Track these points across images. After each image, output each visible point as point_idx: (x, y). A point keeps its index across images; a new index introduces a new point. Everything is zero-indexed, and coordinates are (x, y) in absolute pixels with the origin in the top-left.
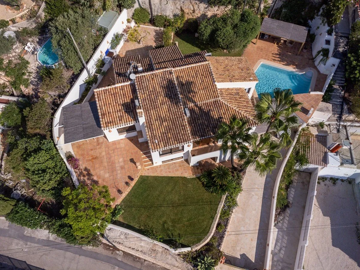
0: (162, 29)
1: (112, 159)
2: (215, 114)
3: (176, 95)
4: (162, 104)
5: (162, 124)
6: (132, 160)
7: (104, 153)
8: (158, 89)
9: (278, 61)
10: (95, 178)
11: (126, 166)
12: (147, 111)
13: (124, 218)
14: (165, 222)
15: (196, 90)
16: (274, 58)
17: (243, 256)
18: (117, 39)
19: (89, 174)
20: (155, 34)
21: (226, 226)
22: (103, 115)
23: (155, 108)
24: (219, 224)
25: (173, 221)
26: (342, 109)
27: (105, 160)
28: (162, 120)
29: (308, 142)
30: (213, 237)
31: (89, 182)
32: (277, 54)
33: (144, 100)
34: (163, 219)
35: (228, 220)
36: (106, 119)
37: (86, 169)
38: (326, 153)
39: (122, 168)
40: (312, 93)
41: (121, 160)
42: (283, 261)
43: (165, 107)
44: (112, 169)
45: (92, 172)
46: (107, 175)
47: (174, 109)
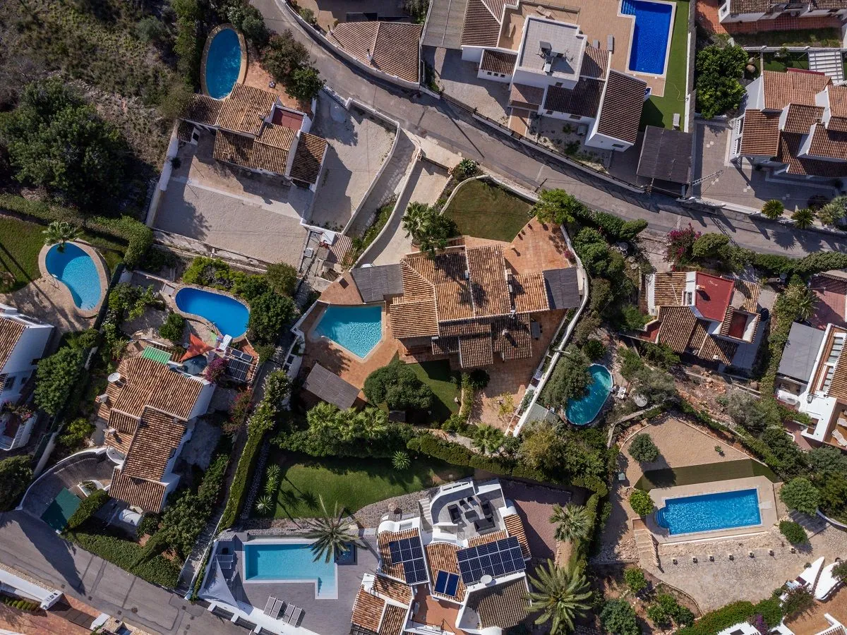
0: (471, 423)
1: (536, 259)
2: (441, 273)
3: (475, 291)
4: (488, 285)
5: (490, 267)
6: (519, 254)
7: (544, 265)
8: (490, 299)
9: (345, 359)
10: (551, 242)
11: (524, 249)
12: (503, 280)
13: (528, 207)
14: (494, 200)
15: (455, 295)
16: (349, 363)
17: (431, 174)
18: (526, 404)
19: (557, 247)
20: (481, 417)
21: (443, 193)
22: (542, 286)
23: (495, 282)
24: (449, 195)
25: (487, 200)
26: (300, 286)
27: (543, 258)
28: (490, 270)
29: (345, 260)
30: (456, 185)
31: (557, 240)
32: (343, 368)
33: (504, 290)
34: (495, 202)
35: (441, 196)
36: (539, 281)
37: (560, 252)
38: (332, 245)
39: (527, 248)
40: (329, 303)
41: (528, 256)
42: (397, 167)
43: (486, 282)
44: (536, 248)
45: (555, 249)
46: (541, 243)
47: (478, 279)
